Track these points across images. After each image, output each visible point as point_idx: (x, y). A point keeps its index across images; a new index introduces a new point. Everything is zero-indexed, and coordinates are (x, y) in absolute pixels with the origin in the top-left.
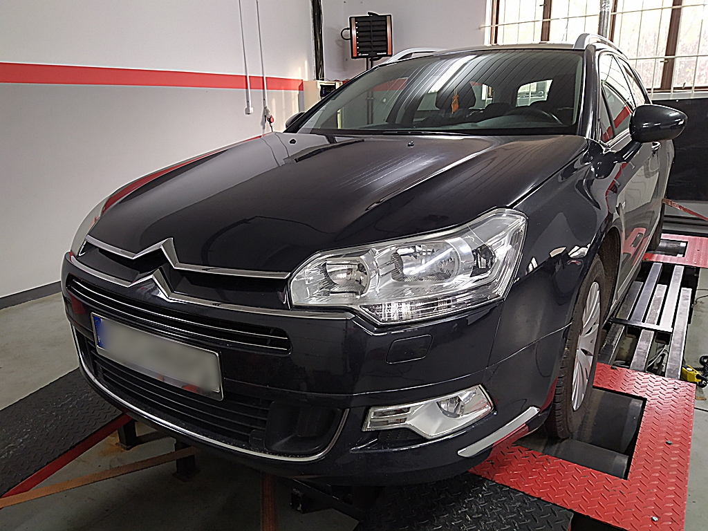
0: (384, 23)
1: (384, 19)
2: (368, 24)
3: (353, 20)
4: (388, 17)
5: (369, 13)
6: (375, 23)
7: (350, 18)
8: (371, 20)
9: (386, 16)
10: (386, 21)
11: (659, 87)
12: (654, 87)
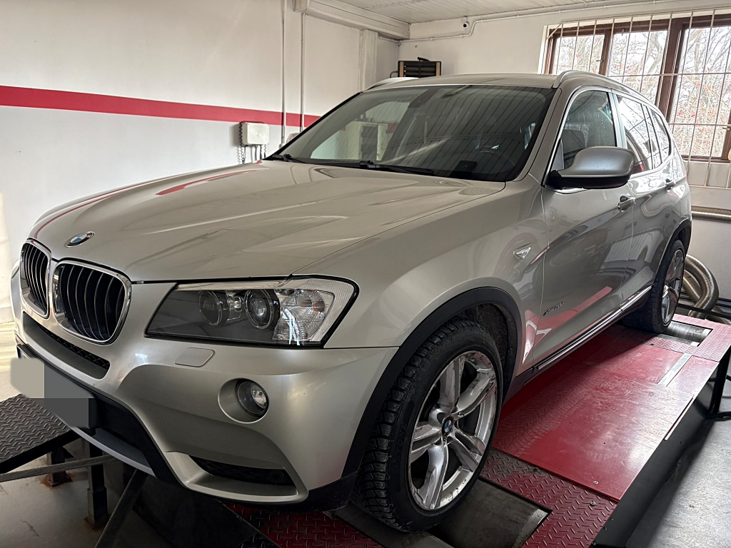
0: (433, 69)
1: (433, 65)
2: (417, 69)
3: (402, 64)
4: (438, 64)
5: (418, 58)
6: (423, 69)
7: (399, 62)
8: (420, 65)
9: (435, 62)
10: (435, 67)
11: (720, 155)
12: (713, 155)
